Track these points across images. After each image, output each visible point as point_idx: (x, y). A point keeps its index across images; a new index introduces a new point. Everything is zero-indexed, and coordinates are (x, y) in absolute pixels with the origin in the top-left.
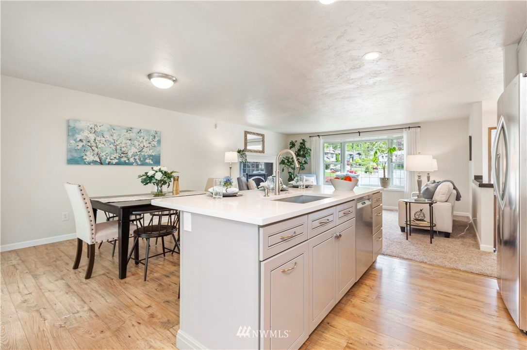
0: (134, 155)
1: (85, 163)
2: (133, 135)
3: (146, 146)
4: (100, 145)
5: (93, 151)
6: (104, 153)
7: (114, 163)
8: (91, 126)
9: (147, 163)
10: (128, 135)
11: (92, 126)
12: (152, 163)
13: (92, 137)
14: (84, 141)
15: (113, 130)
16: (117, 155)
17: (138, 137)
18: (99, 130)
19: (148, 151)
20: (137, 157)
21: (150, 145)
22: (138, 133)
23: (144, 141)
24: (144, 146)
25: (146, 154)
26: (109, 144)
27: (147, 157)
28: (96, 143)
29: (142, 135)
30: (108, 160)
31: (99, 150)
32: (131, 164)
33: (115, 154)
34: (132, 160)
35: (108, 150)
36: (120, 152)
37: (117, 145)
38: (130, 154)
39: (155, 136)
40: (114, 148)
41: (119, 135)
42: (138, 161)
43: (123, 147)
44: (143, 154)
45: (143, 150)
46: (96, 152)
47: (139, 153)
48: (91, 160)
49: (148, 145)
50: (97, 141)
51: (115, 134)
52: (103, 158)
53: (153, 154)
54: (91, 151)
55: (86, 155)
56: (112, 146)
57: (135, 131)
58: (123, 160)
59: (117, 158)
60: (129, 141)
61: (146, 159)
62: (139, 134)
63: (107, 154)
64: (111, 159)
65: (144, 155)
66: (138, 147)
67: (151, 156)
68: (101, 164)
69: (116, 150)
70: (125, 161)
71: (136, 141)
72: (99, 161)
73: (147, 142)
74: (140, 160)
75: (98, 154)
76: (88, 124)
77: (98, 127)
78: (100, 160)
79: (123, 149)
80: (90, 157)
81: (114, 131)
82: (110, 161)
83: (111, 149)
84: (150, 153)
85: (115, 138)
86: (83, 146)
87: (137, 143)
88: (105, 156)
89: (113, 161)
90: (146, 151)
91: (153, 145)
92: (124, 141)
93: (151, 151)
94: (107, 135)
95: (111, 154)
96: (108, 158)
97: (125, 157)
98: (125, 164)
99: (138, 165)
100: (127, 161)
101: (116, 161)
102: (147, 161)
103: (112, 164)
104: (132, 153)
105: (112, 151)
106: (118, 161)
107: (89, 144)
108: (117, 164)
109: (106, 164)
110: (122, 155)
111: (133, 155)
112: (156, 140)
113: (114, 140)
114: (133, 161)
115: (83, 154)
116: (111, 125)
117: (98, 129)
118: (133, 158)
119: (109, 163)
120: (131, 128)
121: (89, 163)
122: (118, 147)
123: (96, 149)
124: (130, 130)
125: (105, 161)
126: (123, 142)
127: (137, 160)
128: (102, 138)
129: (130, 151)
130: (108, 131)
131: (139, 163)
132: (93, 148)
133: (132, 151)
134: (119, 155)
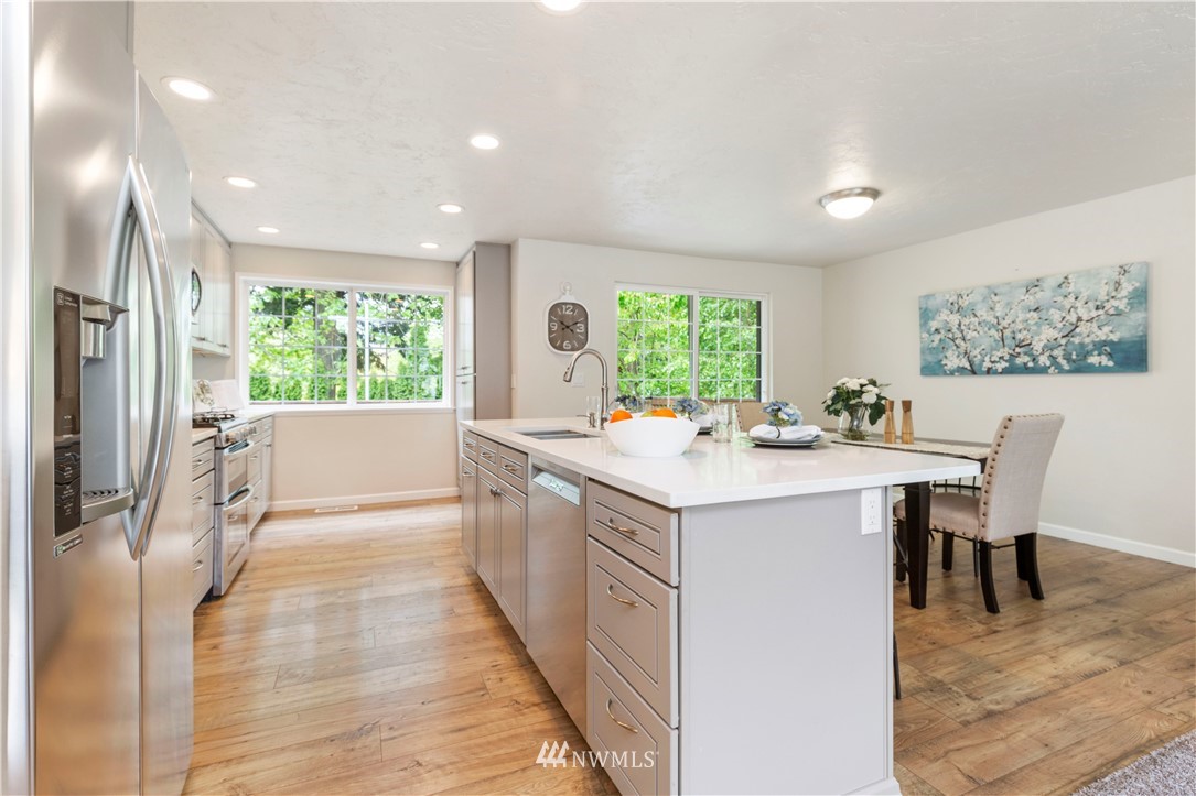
0: (1049, 347)
1: (945, 373)
2: (1043, 296)
3: (1085, 318)
4: (970, 335)
5: (958, 347)
6: (978, 350)
7: (1000, 370)
8: (951, 300)
9: (1092, 365)
10: (1030, 300)
11: (954, 299)
12: (1111, 364)
13: (954, 319)
14: (942, 332)
15: (993, 296)
16: (1005, 352)
17: (1060, 299)
18: (967, 303)
19: (1095, 330)
20: (1058, 353)
21: (1101, 312)
22: (1060, 286)
23: (1079, 304)
24: (1079, 319)
25: (1087, 340)
26: (986, 329)
27: (1091, 347)
28: (962, 332)
29: (1070, 290)
30: (987, 364)
31: (968, 344)
32: (1043, 370)
33: (1002, 350)
34: (1044, 360)
35: (986, 343)
36: (1013, 343)
37: (1005, 328)
38: (1038, 346)
39: (1118, 283)
40: (997, 335)
41: (1008, 304)
42: (1064, 363)
43: (1020, 331)
44: (1076, 340)
45: (1078, 330)
46: (962, 350)
47: (1063, 341)
48: (955, 366)
49: (1094, 313)
50: (963, 327)
51: (998, 305)
52: (977, 361)
53: (1114, 337)
54: (955, 348)
55: (946, 357)
56: (993, 332)
57: (1051, 283)
58: (1019, 361)
59: (1007, 358)
60: (1035, 315)
61: (1089, 353)
62: (1064, 290)
63: (984, 352)
64: (993, 362)
65: (1082, 345)
66: (1060, 325)
67: (1105, 343)
68: (973, 372)
69: (1003, 341)
70: (1025, 364)
71: (1052, 311)
72: (969, 368)
73: (1091, 305)
74: (1068, 358)
75: (966, 353)
76: (947, 297)
77: (965, 297)
78: (971, 365)
79: (1019, 336)
80: (953, 361)
81: (996, 299)
82: (990, 365)
83: (992, 339)
84: (1102, 335)
85: (998, 314)
86: (941, 340)
87: (1056, 315)
88: (979, 357)
89: (998, 365)
90: (1086, 332)
91: (1112, 311)
92: (1021, 316)
93: (1106, 329)
94: (982, 312)
95: (992, 350)
96: (987, 359)
97: (1026, 354)
98: (1025, 370)
99: (1061, 371)
100: (1031, 364)
101: (1004, 365)
102: (1094, 360)
103: (996, 373)
104: (1042, 344)
105: (994, 344)
106: (1007, 365)
107: (951, 335)
108: (1005, 372)
109: (982, 373)
110: (1018, 350)
111: (1045, 346)
112: (1124, 293)
113: (997, 318)
114: (1048, 364)
115: (941, 356)
116: (988, 287)
117: (965, 302)
118: (1048, 354)
119: (989, 371)
120: (1038, 280)
121: (952, 373)
122: (1007, 333)
123: (963, 343)
124: (1036, 284)
125: (981, 365)
126: (1018, 319)
127: (1060, 360)
128: (973, 319)
129: (1036, 338)
130: (984, 299)
131: (1067, 367)
132: (957, 342)
133: (1043, 337)
134: (1011, 352)
